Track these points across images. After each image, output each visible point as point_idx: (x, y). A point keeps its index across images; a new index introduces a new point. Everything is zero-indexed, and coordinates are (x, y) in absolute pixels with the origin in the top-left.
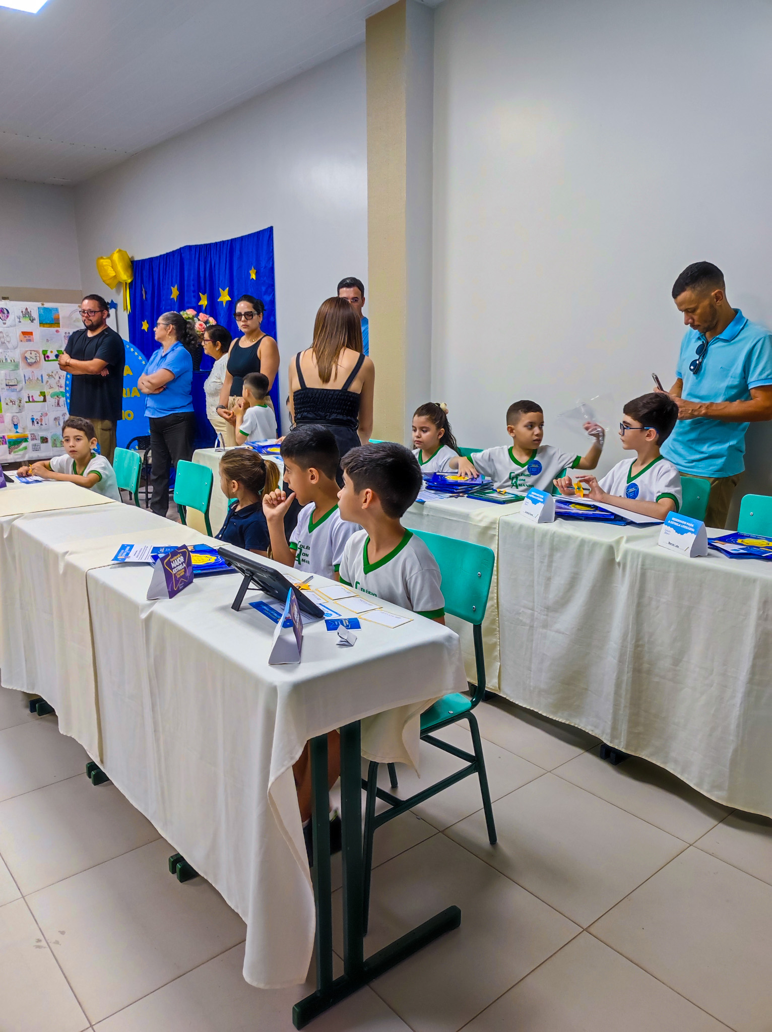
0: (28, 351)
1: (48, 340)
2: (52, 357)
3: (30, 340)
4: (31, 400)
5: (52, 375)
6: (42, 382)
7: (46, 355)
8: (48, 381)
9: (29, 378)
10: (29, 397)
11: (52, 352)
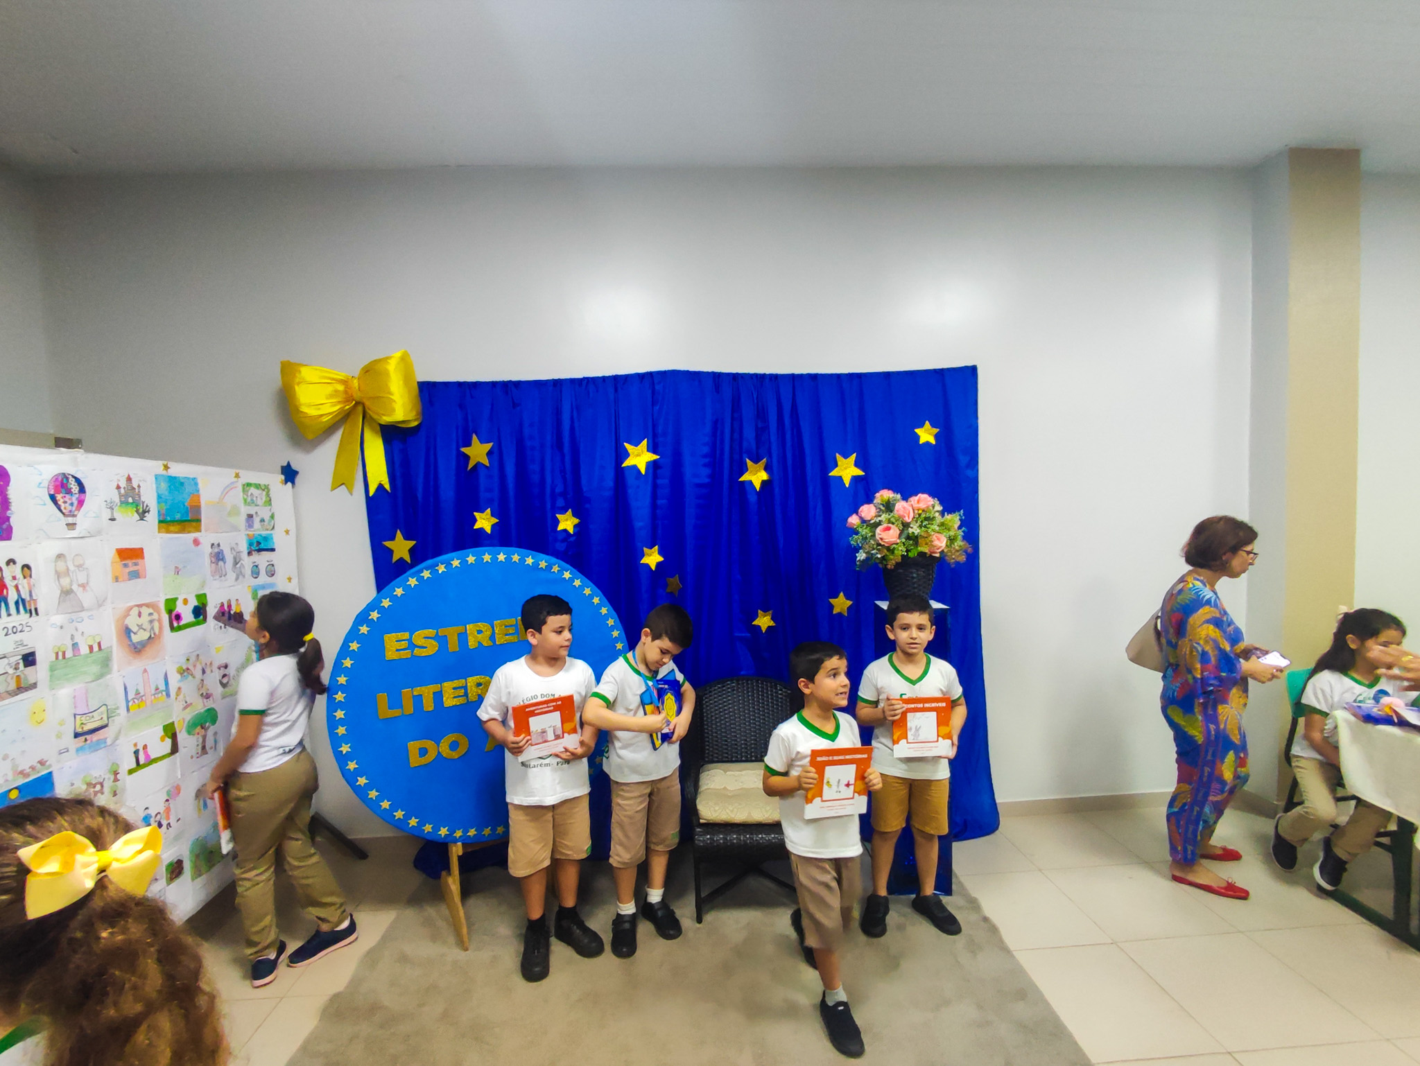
0: (131, 608)
1: (177, 571)
2: (188, 617)
3: (136, 575)
4: (142, 761)
5: (188, 669)
6: (168, 695)
7: (174, 613)
8: (179, 688)
9: (138, 693)
10: (136, 753)
11: (186, 601)
